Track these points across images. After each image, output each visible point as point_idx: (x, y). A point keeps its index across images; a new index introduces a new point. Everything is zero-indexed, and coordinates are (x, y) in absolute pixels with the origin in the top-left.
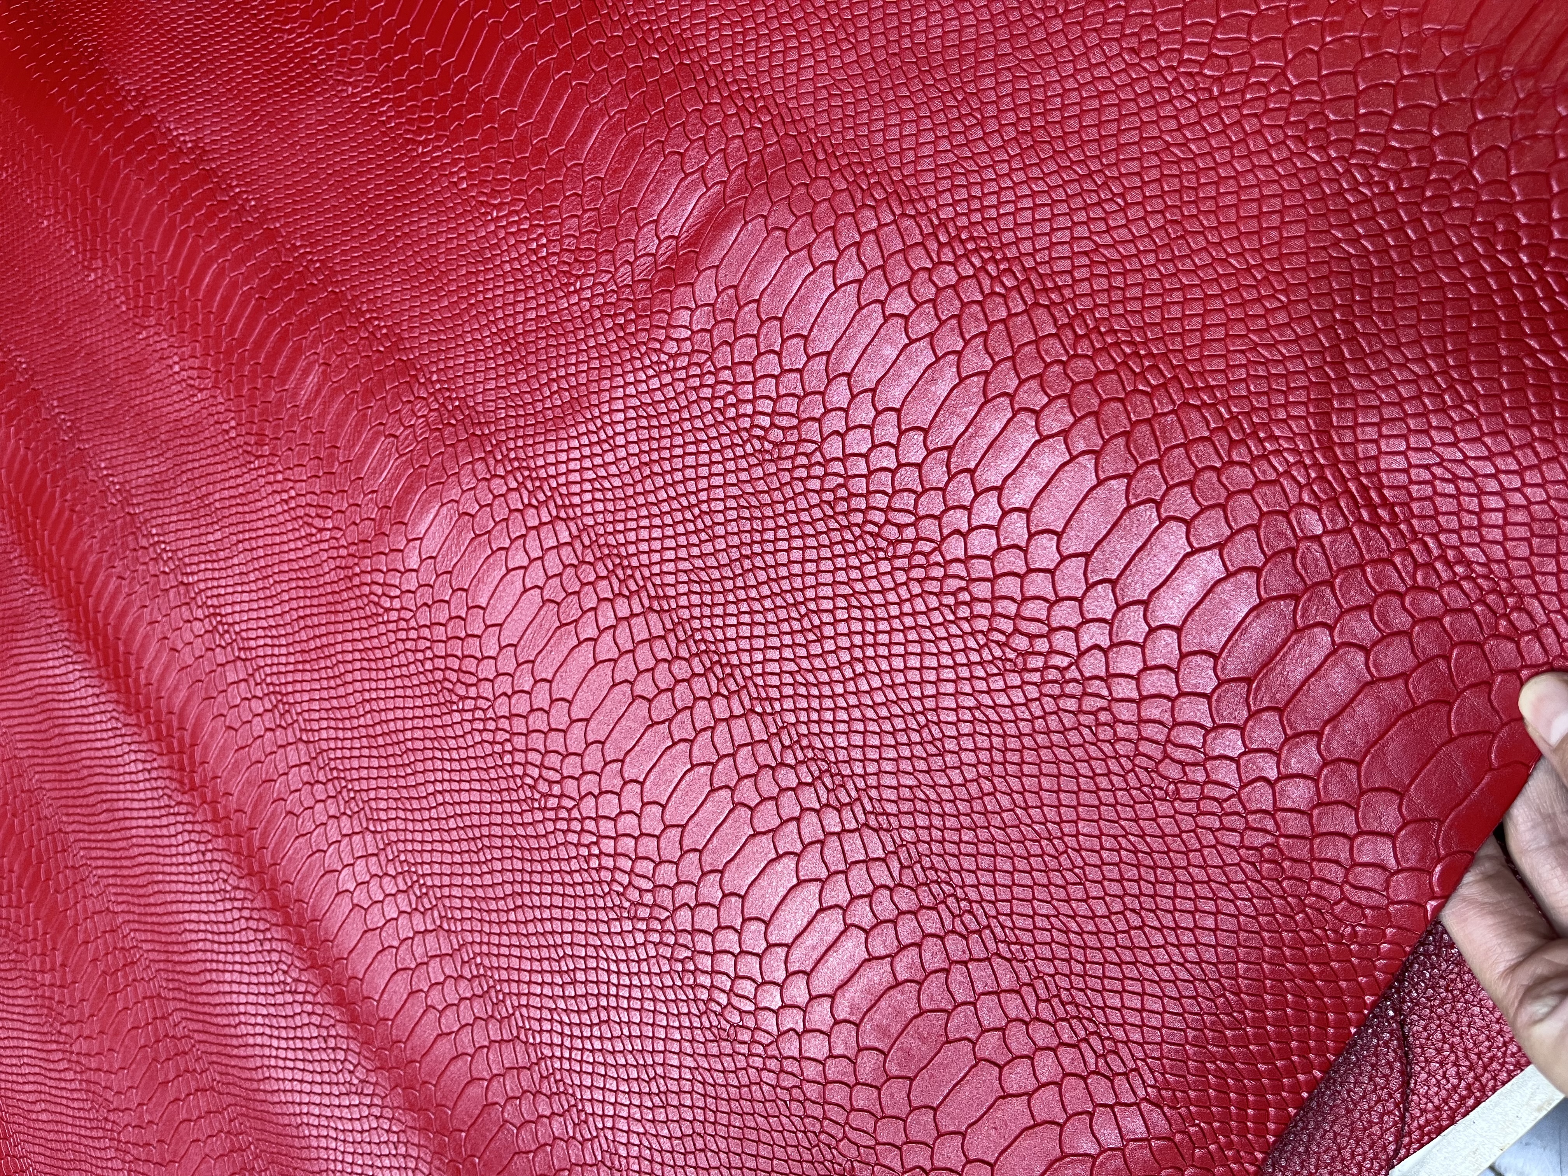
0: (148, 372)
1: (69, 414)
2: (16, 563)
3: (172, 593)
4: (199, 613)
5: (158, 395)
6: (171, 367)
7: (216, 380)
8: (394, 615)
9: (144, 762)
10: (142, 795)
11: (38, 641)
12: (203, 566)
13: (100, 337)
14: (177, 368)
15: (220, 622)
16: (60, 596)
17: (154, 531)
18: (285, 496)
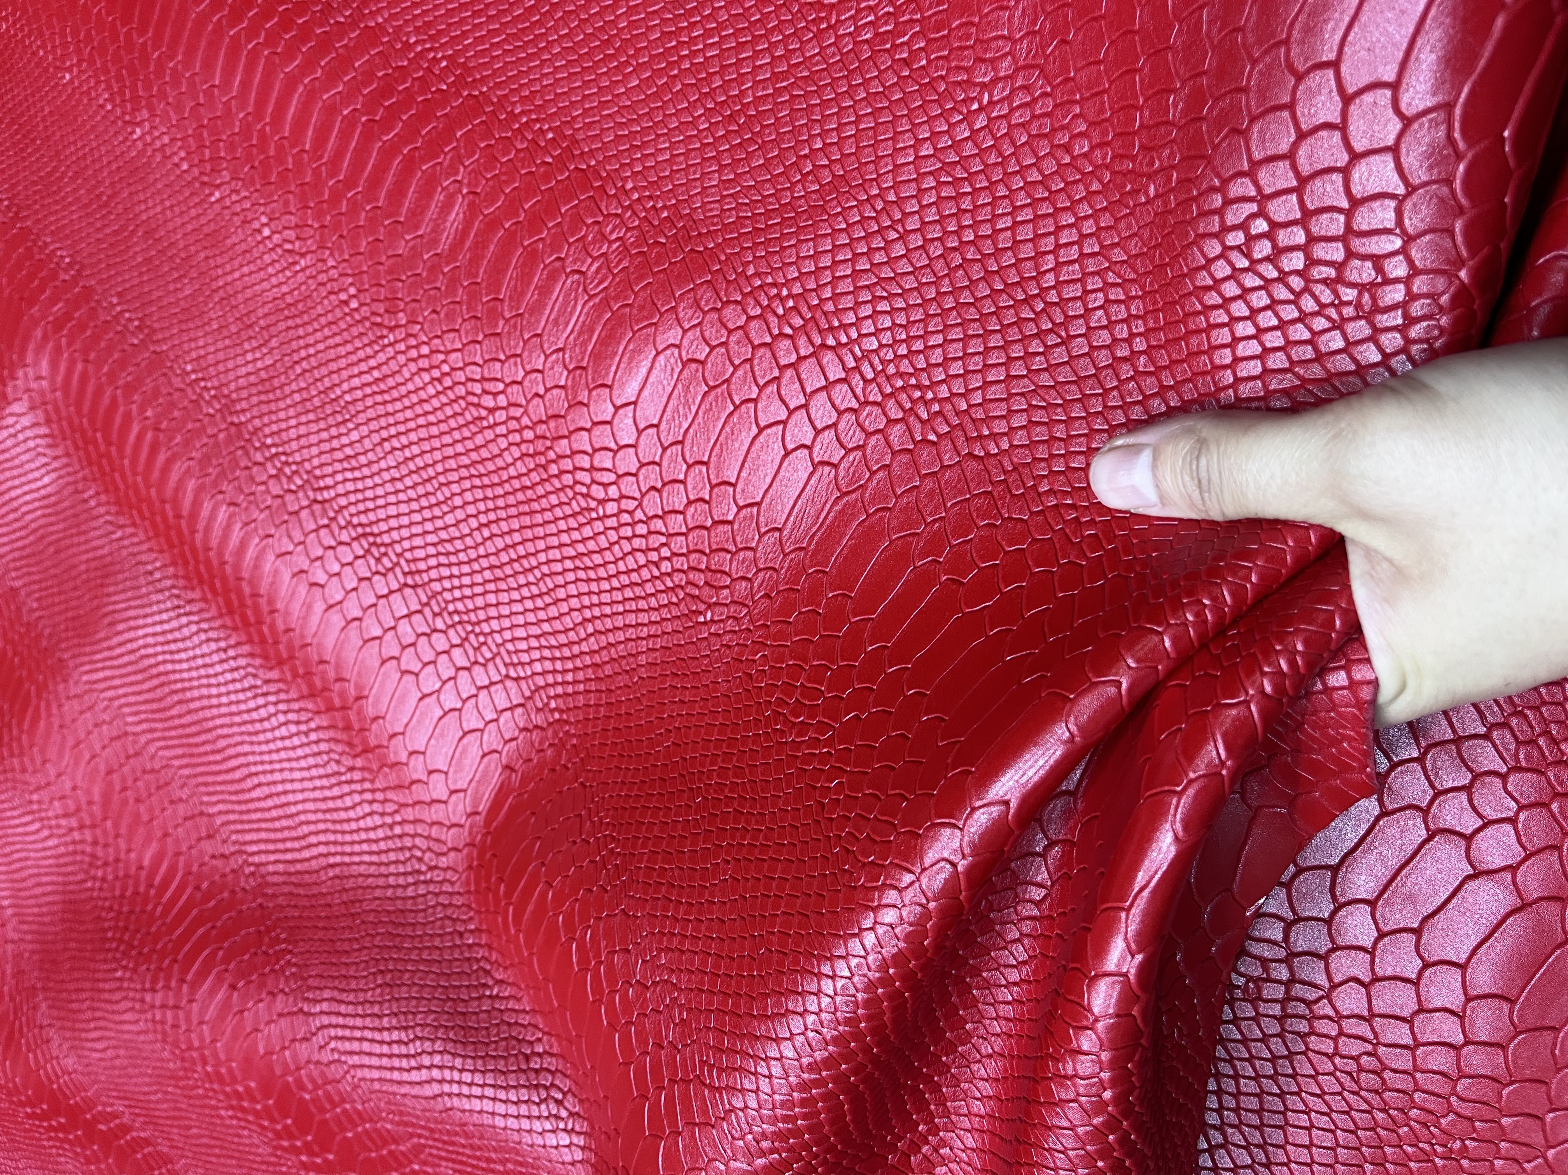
0: (229, 242)
1: (135, 310)
2: (93, 503)
3: (304, 514)
4: (345, 537)
5: (246, 270)
6: (259, 231)
7: (322, 240)
8: (611, 508)
9: (298, 723)
10: (303, 763)
11: (137, 593)
12: (339, 477)
13: (159, 209)
14: (266, 232)
15: (374, 544)
16: (157, 535)
17: (269, 441)
18: (436, 373)
